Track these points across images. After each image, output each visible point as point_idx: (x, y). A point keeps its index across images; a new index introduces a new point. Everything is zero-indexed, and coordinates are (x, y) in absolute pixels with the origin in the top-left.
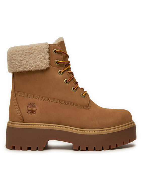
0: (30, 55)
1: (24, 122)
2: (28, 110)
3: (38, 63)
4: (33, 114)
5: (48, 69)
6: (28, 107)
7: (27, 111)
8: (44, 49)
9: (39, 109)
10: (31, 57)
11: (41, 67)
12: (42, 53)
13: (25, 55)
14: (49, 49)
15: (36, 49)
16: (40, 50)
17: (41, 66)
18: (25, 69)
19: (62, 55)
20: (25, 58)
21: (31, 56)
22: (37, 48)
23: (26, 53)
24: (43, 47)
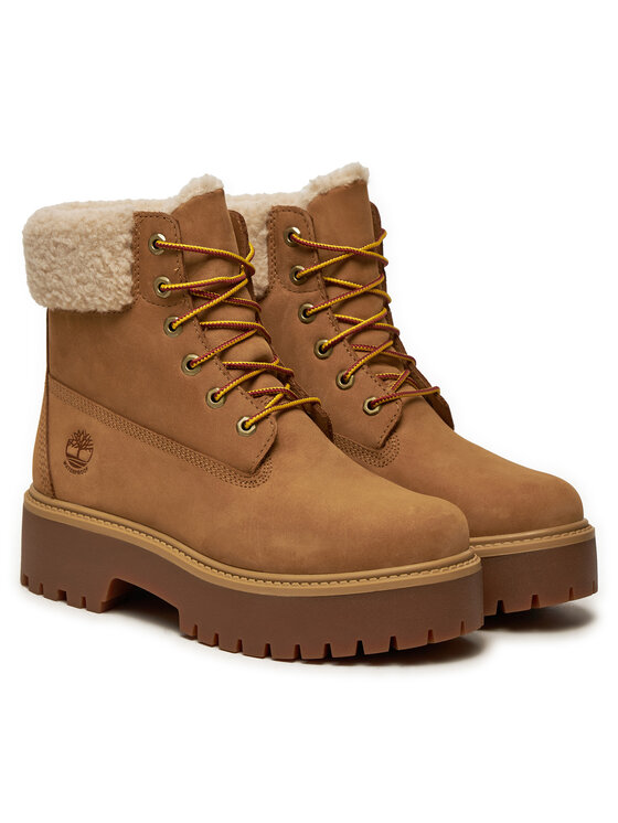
0: (68, 252)
1: (54, 497)
2: (68, 455)
3: (89, 288)
4: (79, 473)
5: (127, 309)
6: (69, 443)
7: (65, 458)
8: (111, 236)
9: (96, 456)
10: (70, 263)
11: (99, 303)
12: (103, 250)
13: (54, 255)
14: (133, 232)
15: (87, 235)
16: (98, 240)
17: (100, 298)
18: (58, 305)
19: (180, 260)
20: (54, 262)
21: (69, 257)
22: (89, 230)
23: (56, 244)
24: (109, 229)
